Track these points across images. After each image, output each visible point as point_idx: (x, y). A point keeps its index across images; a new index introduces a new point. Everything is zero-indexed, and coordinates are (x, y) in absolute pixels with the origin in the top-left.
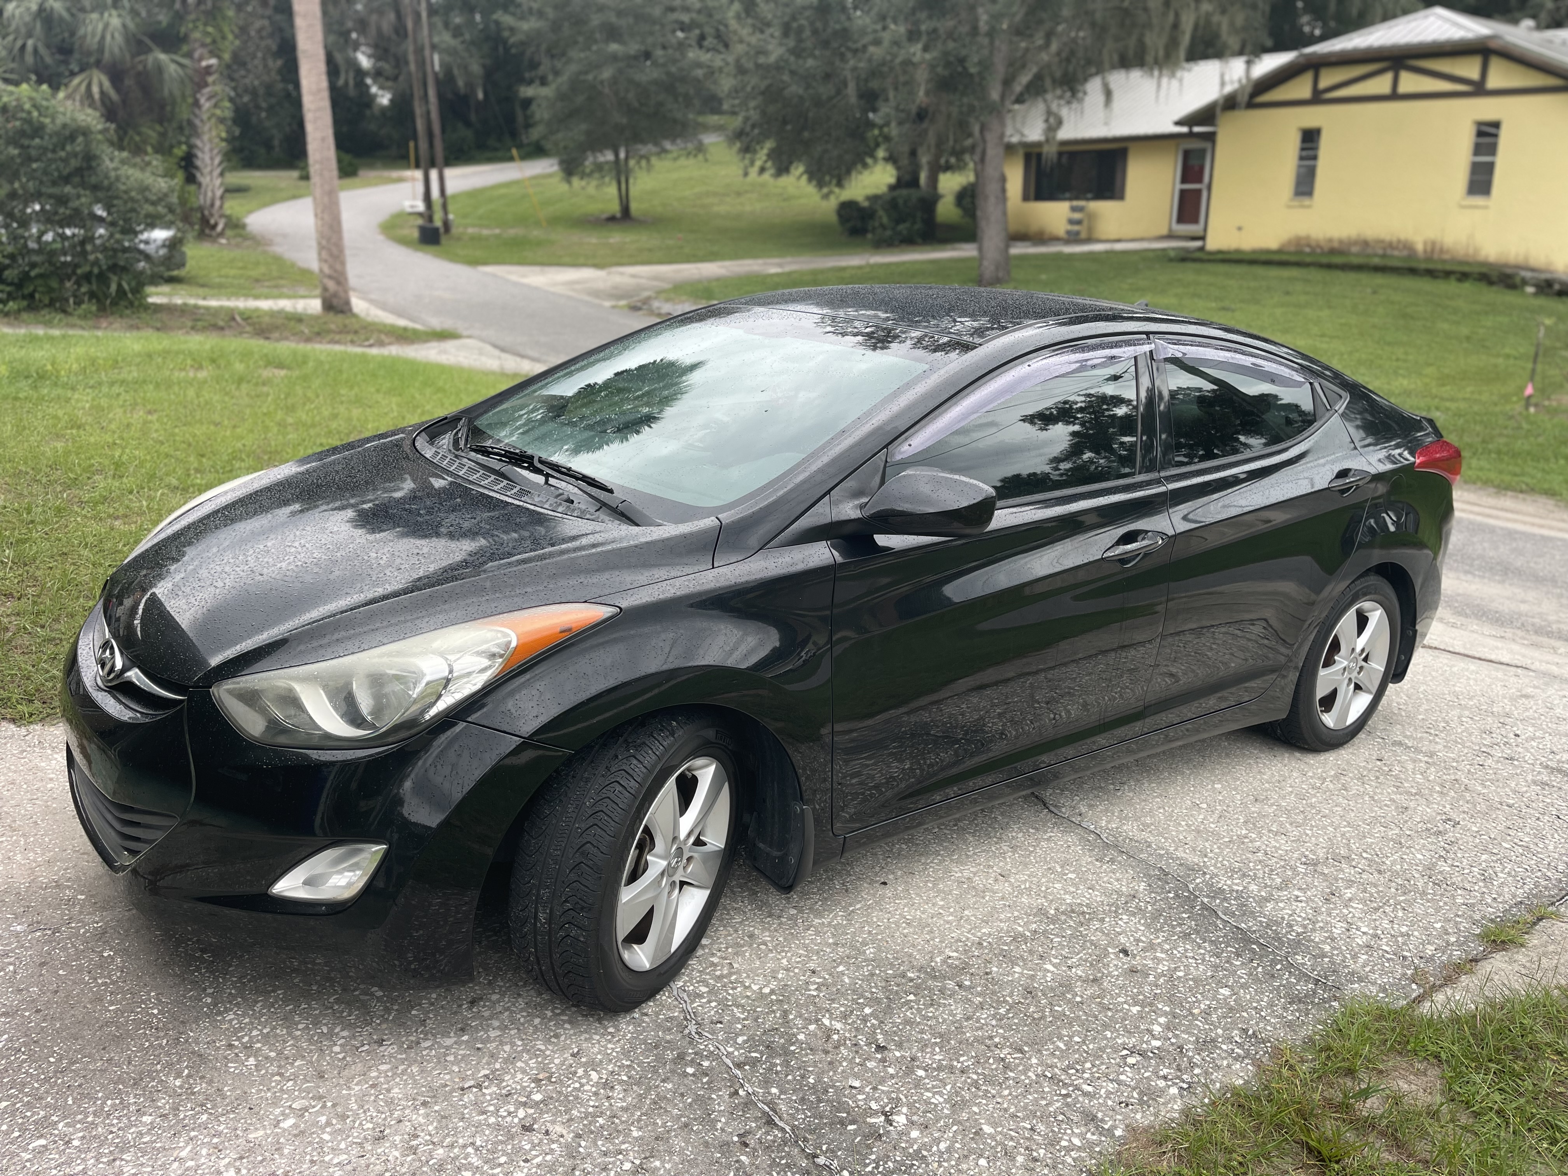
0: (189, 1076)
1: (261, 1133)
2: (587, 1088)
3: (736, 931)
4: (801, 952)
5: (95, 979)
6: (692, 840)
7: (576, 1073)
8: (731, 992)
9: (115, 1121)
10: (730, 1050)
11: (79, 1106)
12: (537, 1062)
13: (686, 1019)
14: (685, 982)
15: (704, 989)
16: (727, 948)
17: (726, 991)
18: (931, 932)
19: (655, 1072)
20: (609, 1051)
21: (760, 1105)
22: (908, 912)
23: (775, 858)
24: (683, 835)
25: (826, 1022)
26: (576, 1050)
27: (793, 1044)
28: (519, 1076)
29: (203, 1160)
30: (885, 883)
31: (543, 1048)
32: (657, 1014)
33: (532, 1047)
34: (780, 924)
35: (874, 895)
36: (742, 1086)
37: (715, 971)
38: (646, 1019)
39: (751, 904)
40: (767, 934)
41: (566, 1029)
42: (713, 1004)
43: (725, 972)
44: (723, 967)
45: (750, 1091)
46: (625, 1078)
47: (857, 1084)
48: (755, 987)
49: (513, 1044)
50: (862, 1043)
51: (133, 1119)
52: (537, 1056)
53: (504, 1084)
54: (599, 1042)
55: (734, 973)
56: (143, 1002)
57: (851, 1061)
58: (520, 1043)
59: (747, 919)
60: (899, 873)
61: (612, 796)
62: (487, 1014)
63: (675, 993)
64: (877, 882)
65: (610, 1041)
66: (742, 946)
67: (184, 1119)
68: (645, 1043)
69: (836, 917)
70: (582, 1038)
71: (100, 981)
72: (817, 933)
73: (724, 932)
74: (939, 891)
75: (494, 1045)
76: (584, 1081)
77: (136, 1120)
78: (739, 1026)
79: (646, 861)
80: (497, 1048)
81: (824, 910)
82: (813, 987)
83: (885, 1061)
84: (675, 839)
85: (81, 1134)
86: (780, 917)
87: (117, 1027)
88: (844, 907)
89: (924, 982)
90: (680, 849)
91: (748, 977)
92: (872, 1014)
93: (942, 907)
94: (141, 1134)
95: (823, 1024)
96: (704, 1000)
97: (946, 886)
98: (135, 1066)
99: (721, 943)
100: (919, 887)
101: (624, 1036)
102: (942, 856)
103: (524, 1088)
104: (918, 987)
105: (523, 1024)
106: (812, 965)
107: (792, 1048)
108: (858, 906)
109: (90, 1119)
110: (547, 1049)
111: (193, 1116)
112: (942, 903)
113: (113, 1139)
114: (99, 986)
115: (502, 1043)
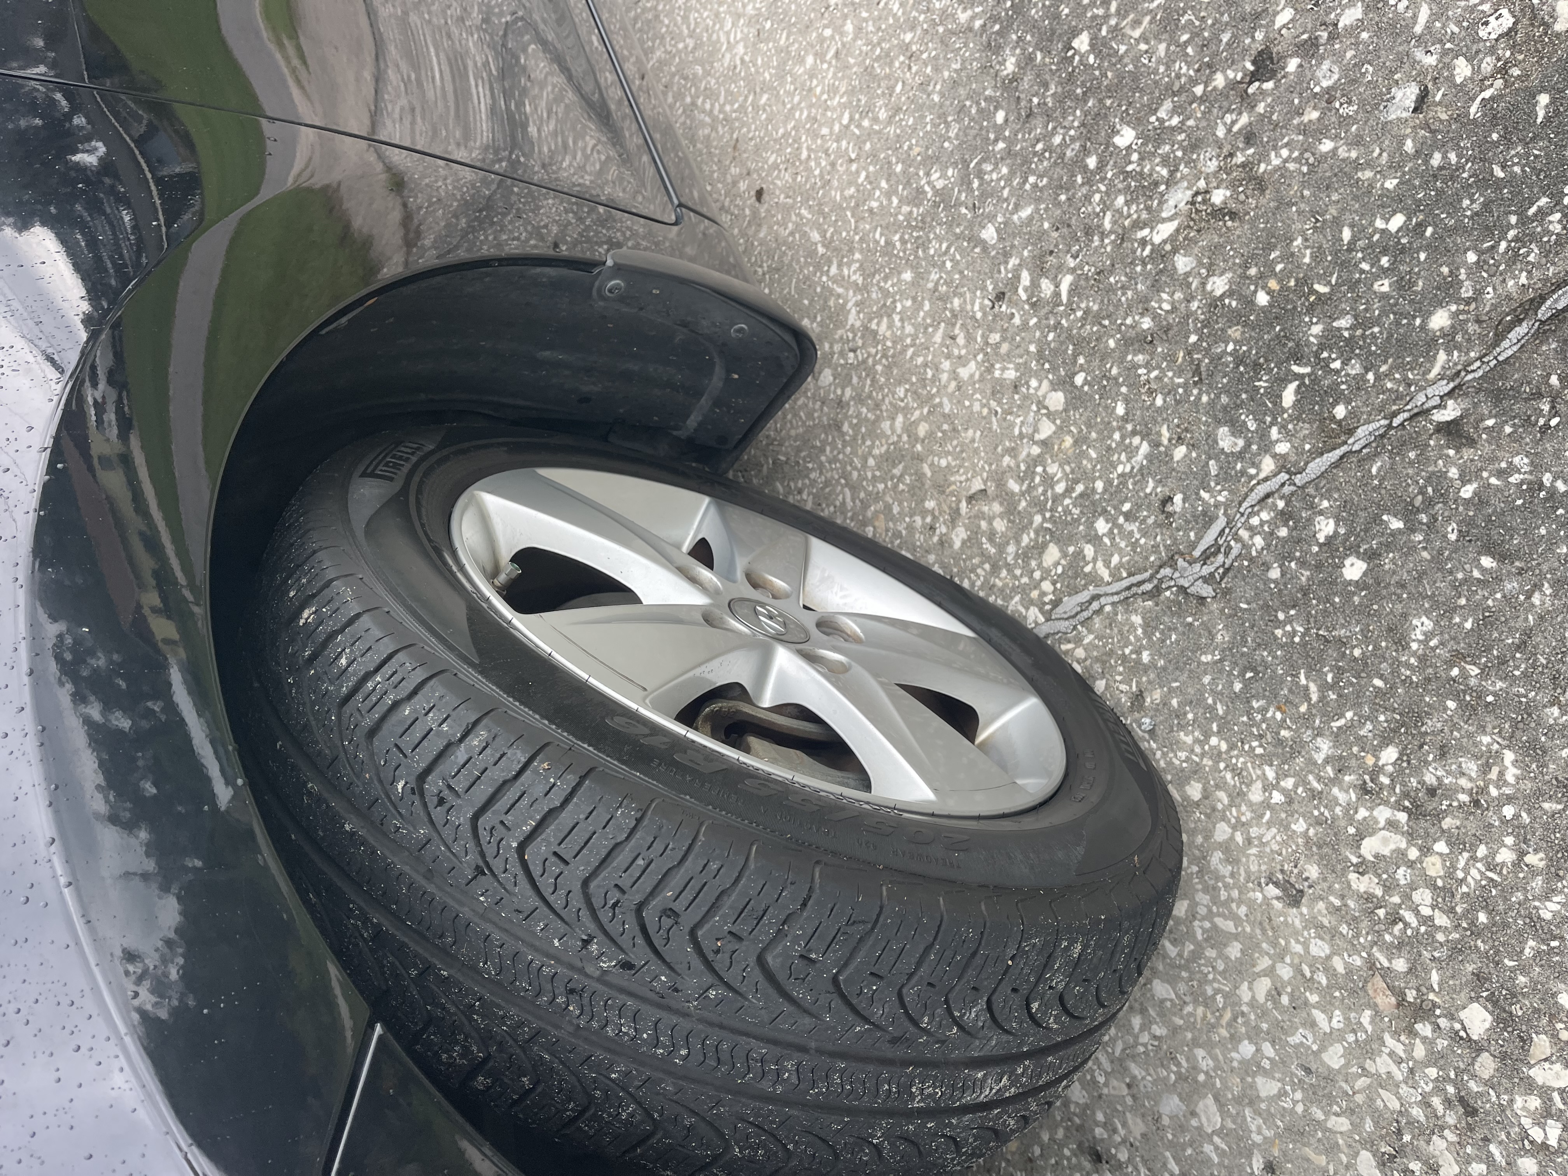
2: (1434, 867)
3: (878, 497)
4: (938, 338)
6: (704, 573)
7: (1368, 897)
8: (1060, 488)
10: (1268, 465)
12: (1326, 1007)
13: (1155, 594)
14: (1028, 603)
15: (1052, 554)
16: (924, 513)
17: (1056, 499)
18: (886, 58)
19: (1363, 667)
20: (1277, 797)
21: (1507, 348)
22: (831, 123)
23: (728, 380)
24: (697, 599)
25: (1165, 230)
26: (1273, 891)
27: (1249, 302)
28: (1383, 1065)
30: (759, 194)
31: (1264, 985)
32: (1135, 668)
33: (1264, 1014)
34: (859, 399)
35: (787, 210)
36: (1425, 413)
37: (992, 535)
38: (1154, 696)
39: (804, 473)
40: (886, 425)
41: (1192, 915)
42: (1102, 526)
43: (997, 508)
44: (981, 516)
45: (1444, 387)
46: (1390, 755)
47: (1407, 95)
48: (1047, 429)
49: (1251, 1068)
50: (1244, 119)
52: (1298, 1005)
53: (1417, 1113)
54: (1238, 825)
55: (1001, 484)
57: (1317, 131)
58: (1247, 1049)
59: (845, 475)
60: (734, 171)
61: (580, 869)
62: (1137, 1127)
63: (1063, 625)
64: (755, 213)
65: (1238, 796)
66: (920, 476)
68: (1246, 697)
69: (840, 280)
70: (1226, 870)
72: (887, 311)
73: (881, 523)
74: (781, 76)
75: (1254, 1123)
76: (1402, 874)
78: (1180, 452)
79: (779, 709)
80: (1268, 1118)
81: (825, 307)
82: (1047, 287)
83: (1314, 42)
84: (709, 619)
86: (840, 403)
88: (818, 267)
89: (1033, 26)
90: (732, 606)
91: (1013, 452)
92: (1137, 122)
93: (820, 56)
95: (1172, 238)
96: (1089, 551)
97: (767, 65)
99: (910, 528)
100: (769, 120)
101: (1217, 756)
102: (695, 98)
103: (1435, 1058)
104: (1046, 40)
105: (1175, 1031)
106: (978, 306)
107: (1262, 299)
108: (815, 236)
110: (1270, 972)
112: (810, 60)
115: (1250, 1098)
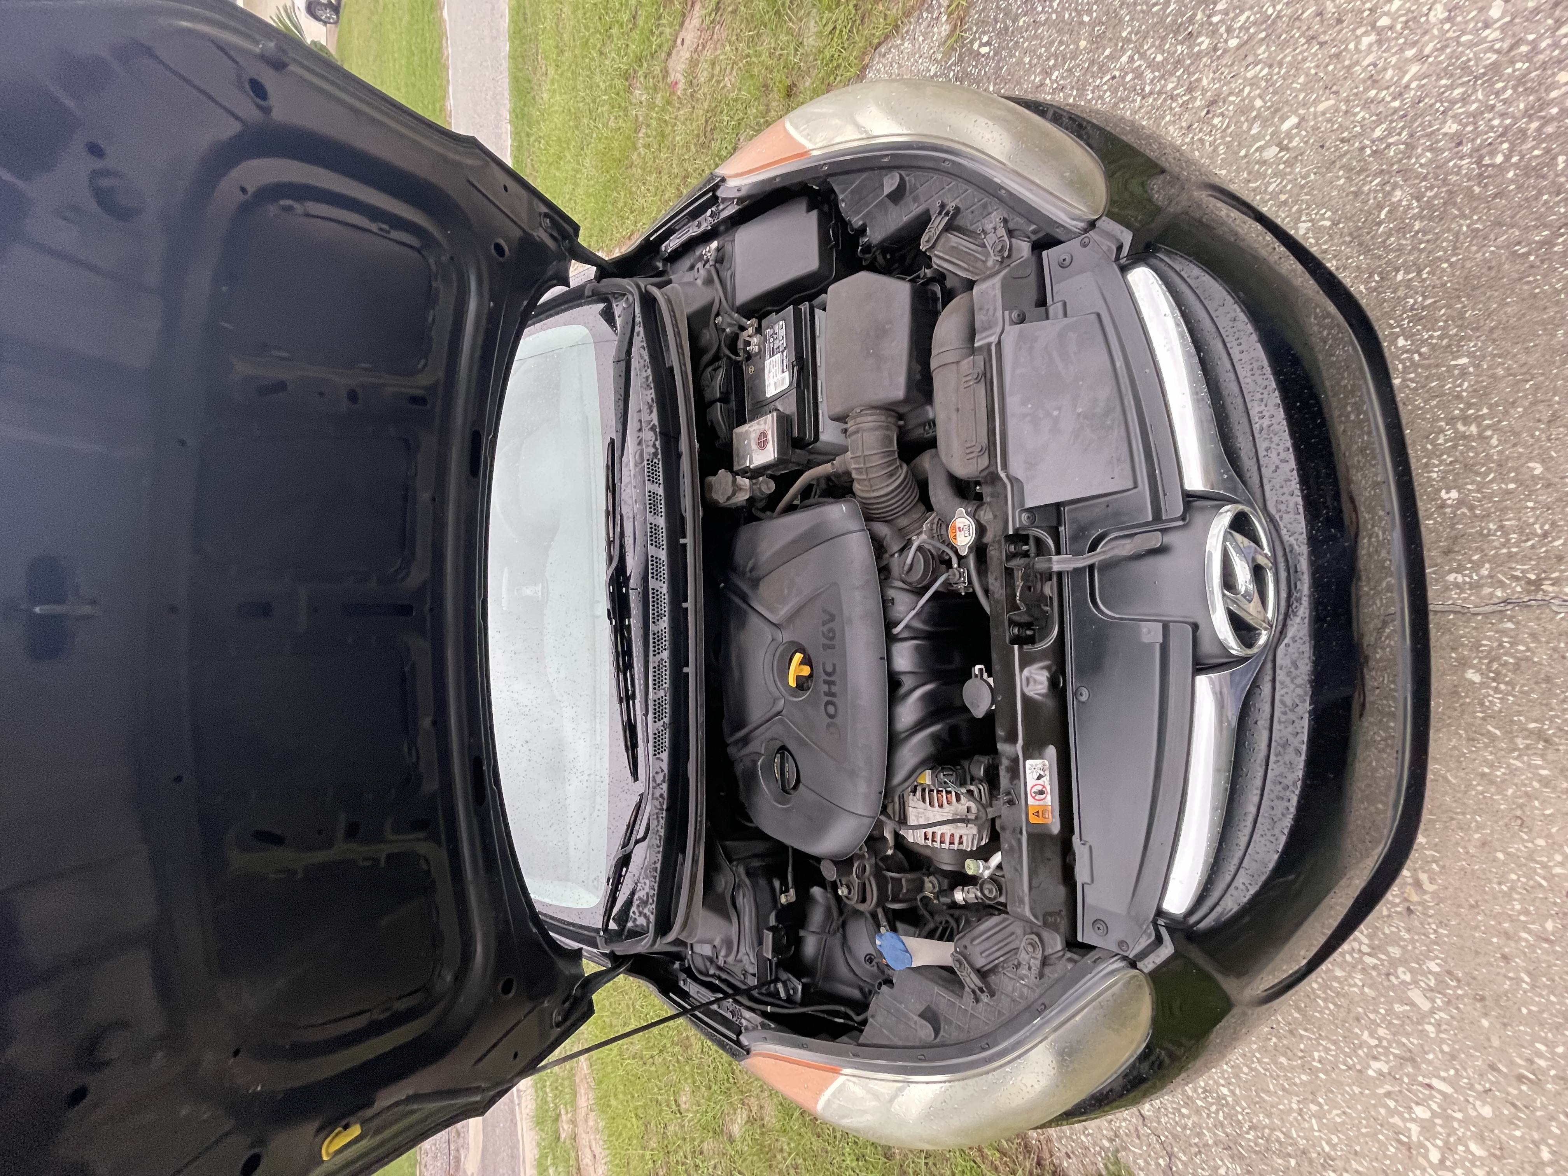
0: (1380, 207)
1: (1321, 107)
5: (1481, 437)
9: (1496, 122)
11: (1548, 151)
29: (1394, 60)
51: (1470, 128)
56: (1415, 366)
67: (1403, 128)
71: (1474, 429)
77: (1465, 126)
85: (1554, 94)
87: (1462, 318)
94: (1464, 99)
98: (1449, 230)
109: (1534, 125)
111: (1390, 135)
113: (1504, 89)
114: (1478, 419)
